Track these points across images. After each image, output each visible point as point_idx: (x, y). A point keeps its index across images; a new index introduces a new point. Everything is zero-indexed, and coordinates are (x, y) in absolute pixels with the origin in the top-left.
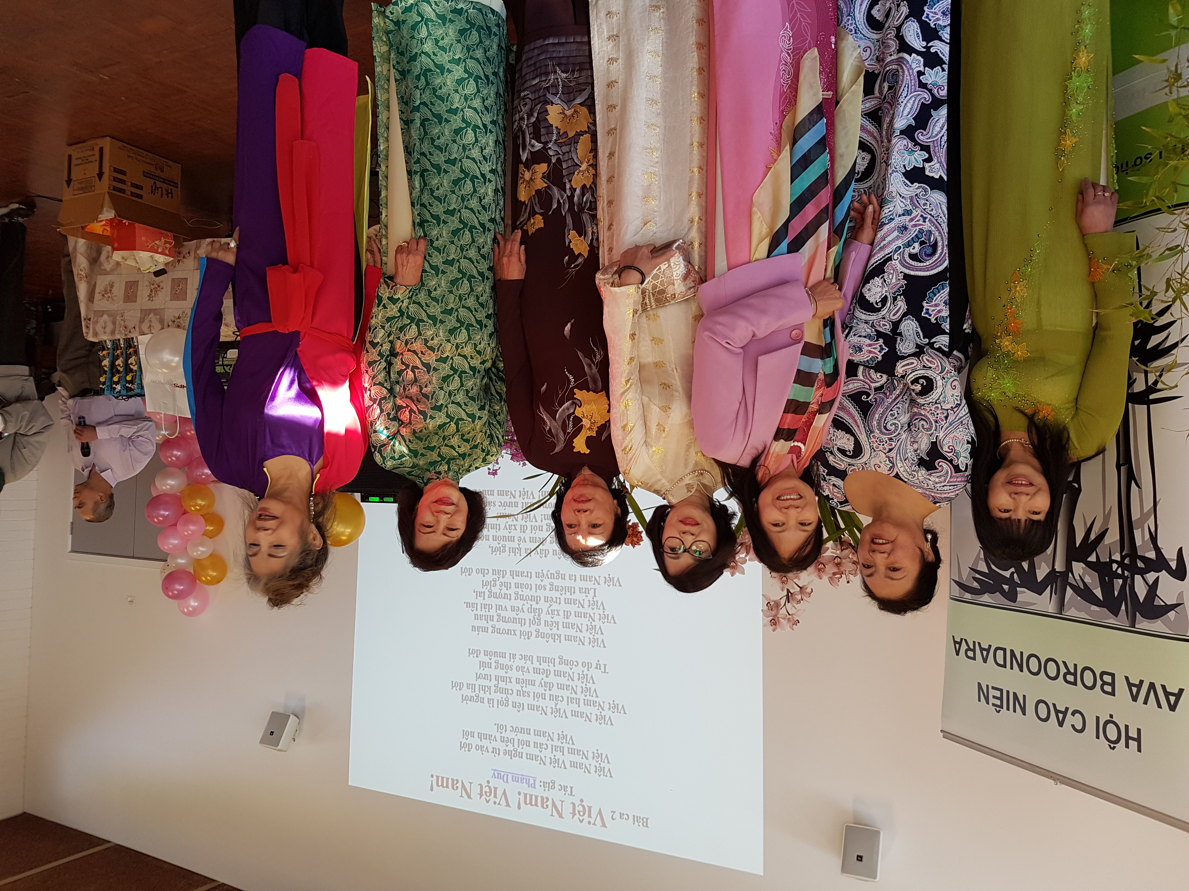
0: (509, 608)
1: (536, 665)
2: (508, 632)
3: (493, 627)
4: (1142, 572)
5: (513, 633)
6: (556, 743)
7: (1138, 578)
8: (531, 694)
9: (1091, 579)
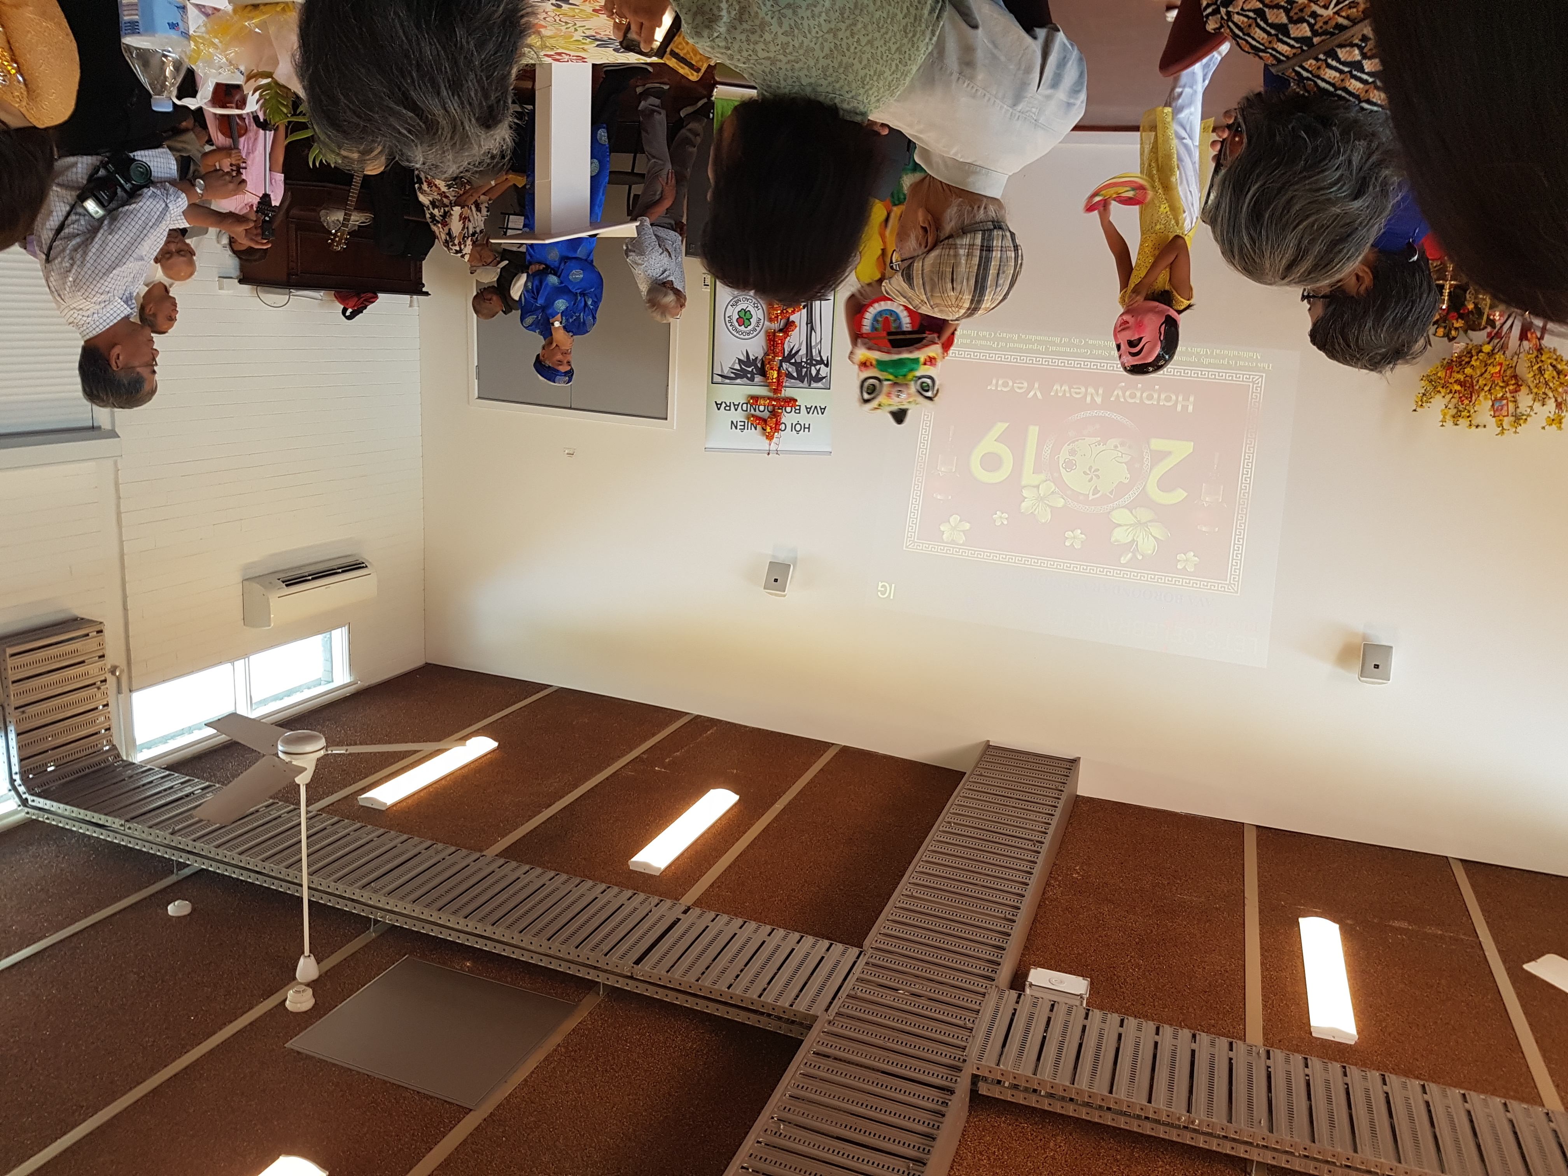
4: (815, 365)
7: (813, 368)
9: (792, 370)
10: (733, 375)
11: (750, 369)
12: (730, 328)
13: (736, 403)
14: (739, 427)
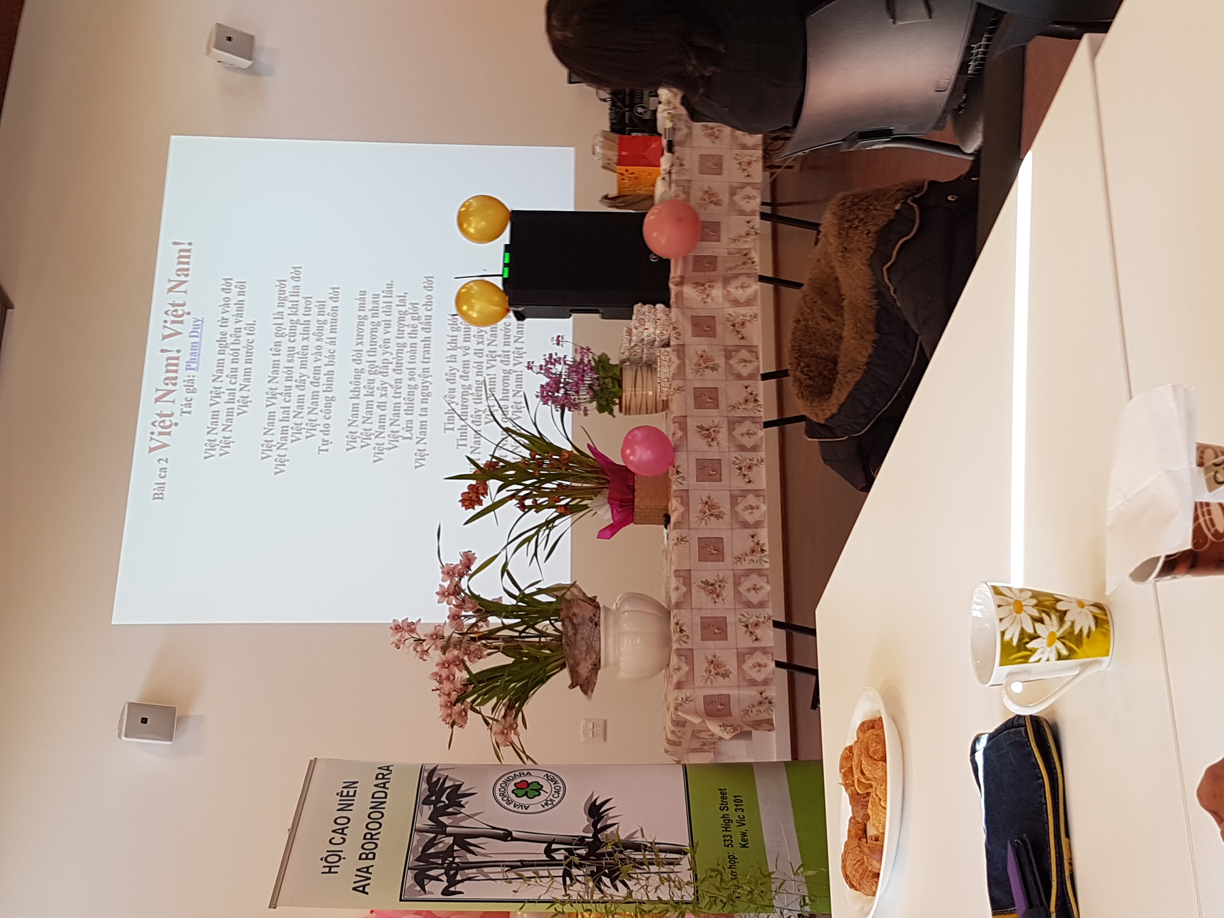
0: (387, 336)
1: (325, 369)
2: (360, 336)
3: (365, 318)
5: (359, 341)
6: (238, 395)
8: (290, 365)
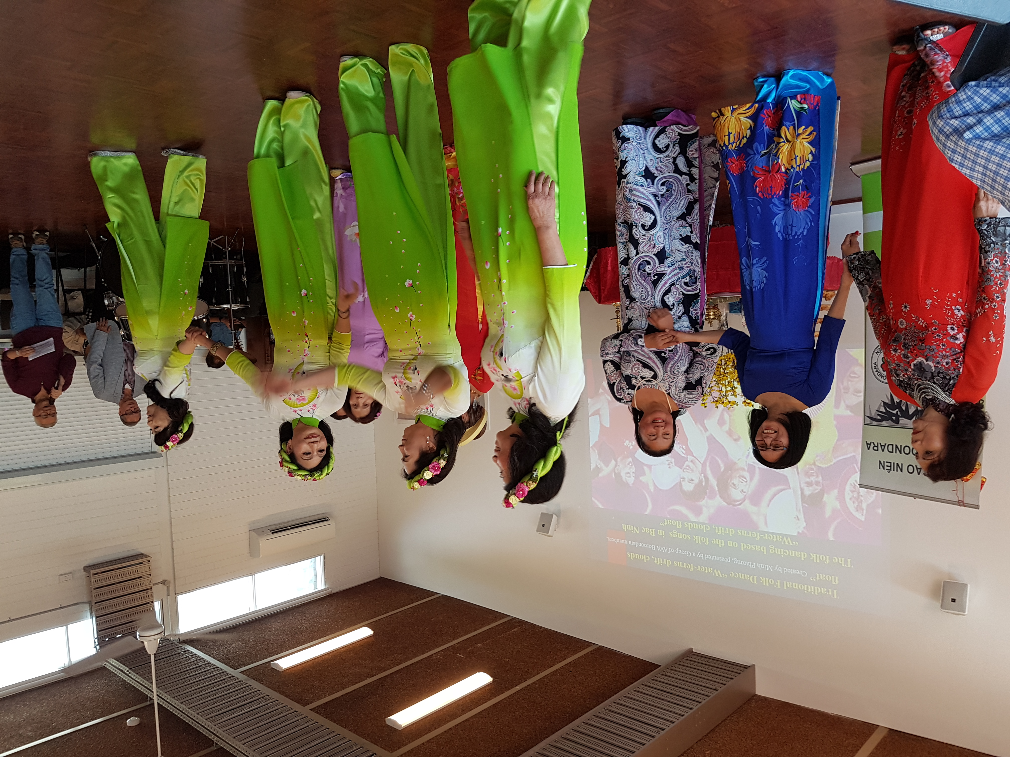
10: (879, 417)
11: (895, 412)
12: (876, 373)
13: (883, 444)
14: (886, 468)
